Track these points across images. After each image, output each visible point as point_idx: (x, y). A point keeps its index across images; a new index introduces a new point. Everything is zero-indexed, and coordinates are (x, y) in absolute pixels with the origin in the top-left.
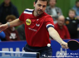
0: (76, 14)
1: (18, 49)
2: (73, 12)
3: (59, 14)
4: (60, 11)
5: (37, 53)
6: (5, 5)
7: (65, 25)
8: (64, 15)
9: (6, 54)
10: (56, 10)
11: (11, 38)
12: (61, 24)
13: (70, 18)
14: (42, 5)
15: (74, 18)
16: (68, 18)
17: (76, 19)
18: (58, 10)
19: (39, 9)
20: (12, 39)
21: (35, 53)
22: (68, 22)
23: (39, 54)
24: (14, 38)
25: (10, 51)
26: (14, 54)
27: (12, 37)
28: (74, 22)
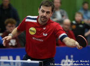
0: (83, 18)
1: (18, 57)
2: (80, 15)
3: (64, 17)
4: (65, 13)
5: (40, 62)
6: (4, 8)
7: (70, 30)
8: (69, 18)
9: (5, 63)
10: (61, 13)
11: (10, 44)
12: (66, 28)
13: (76, 21)
14: (46, 11)
15: (81, 21)
16: (74, 22)
17: (83, 22)
18: (63, 12)
19: (43, 16)
20: (12, 46)
21: (38, 62)
22: (74, 27)
23: (42, 62)
24: (14, 44)
25: (9, 59)
26: (14, 63)
27: (12, 43)
28: (81, 26)
